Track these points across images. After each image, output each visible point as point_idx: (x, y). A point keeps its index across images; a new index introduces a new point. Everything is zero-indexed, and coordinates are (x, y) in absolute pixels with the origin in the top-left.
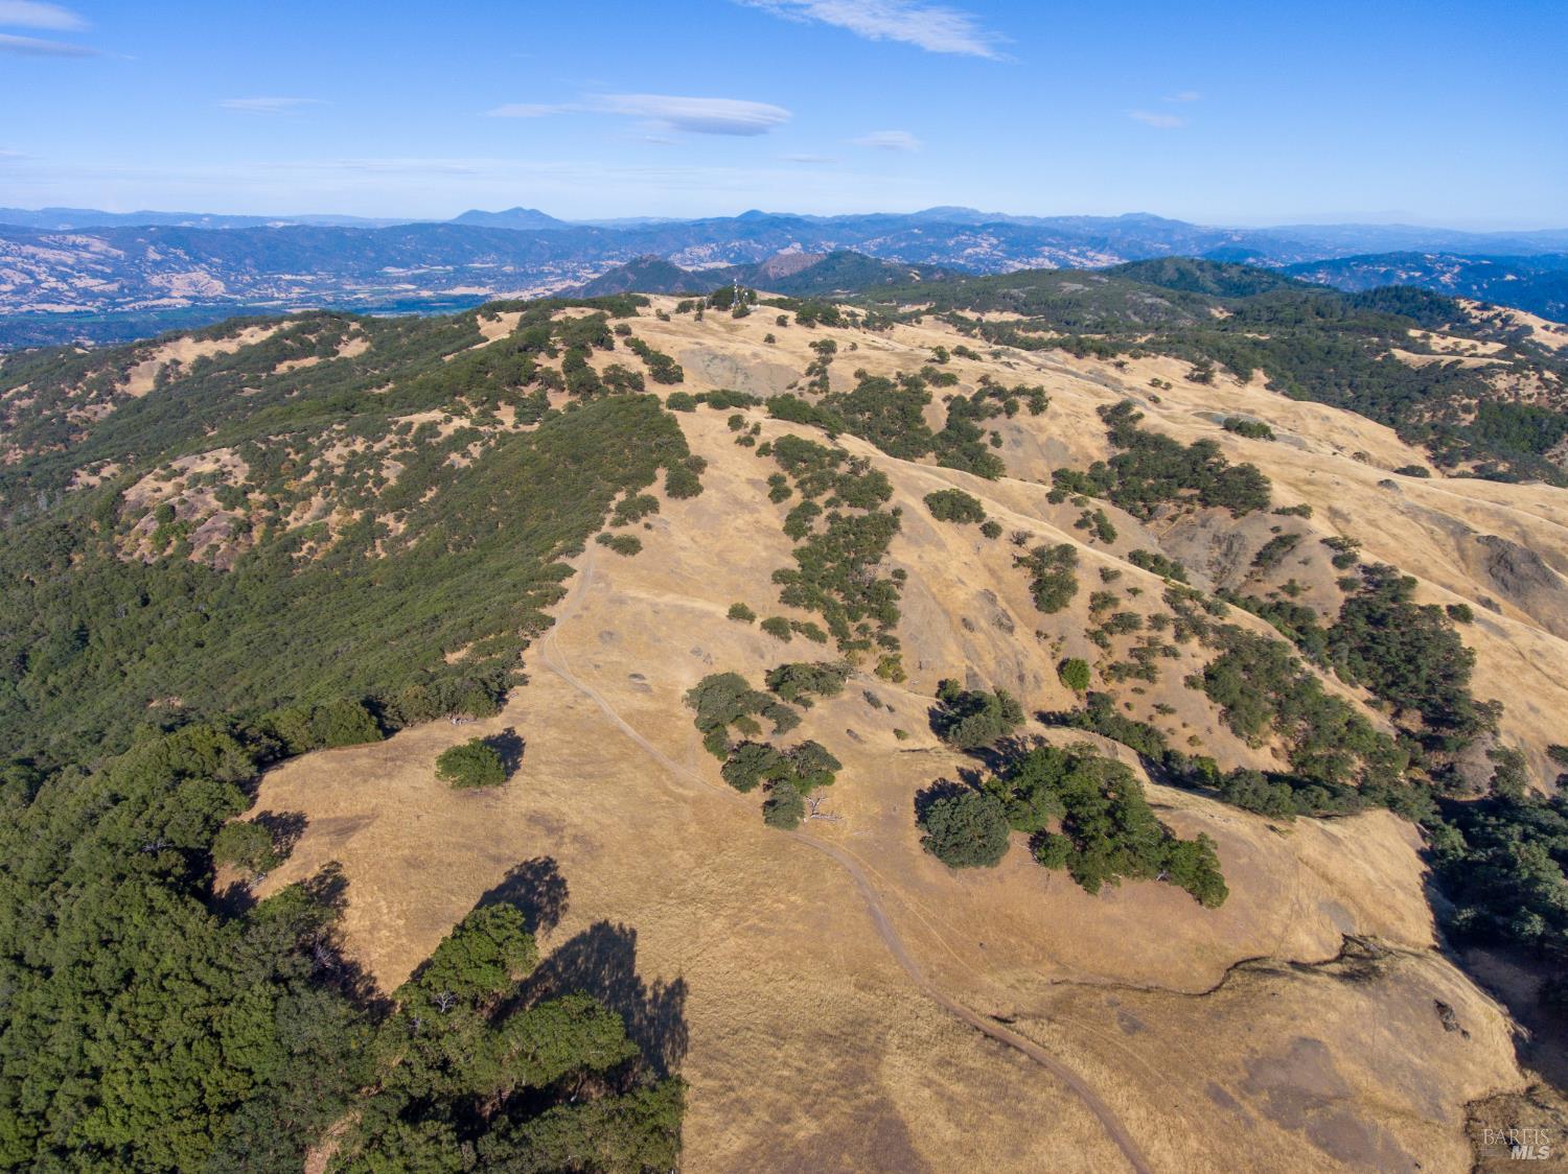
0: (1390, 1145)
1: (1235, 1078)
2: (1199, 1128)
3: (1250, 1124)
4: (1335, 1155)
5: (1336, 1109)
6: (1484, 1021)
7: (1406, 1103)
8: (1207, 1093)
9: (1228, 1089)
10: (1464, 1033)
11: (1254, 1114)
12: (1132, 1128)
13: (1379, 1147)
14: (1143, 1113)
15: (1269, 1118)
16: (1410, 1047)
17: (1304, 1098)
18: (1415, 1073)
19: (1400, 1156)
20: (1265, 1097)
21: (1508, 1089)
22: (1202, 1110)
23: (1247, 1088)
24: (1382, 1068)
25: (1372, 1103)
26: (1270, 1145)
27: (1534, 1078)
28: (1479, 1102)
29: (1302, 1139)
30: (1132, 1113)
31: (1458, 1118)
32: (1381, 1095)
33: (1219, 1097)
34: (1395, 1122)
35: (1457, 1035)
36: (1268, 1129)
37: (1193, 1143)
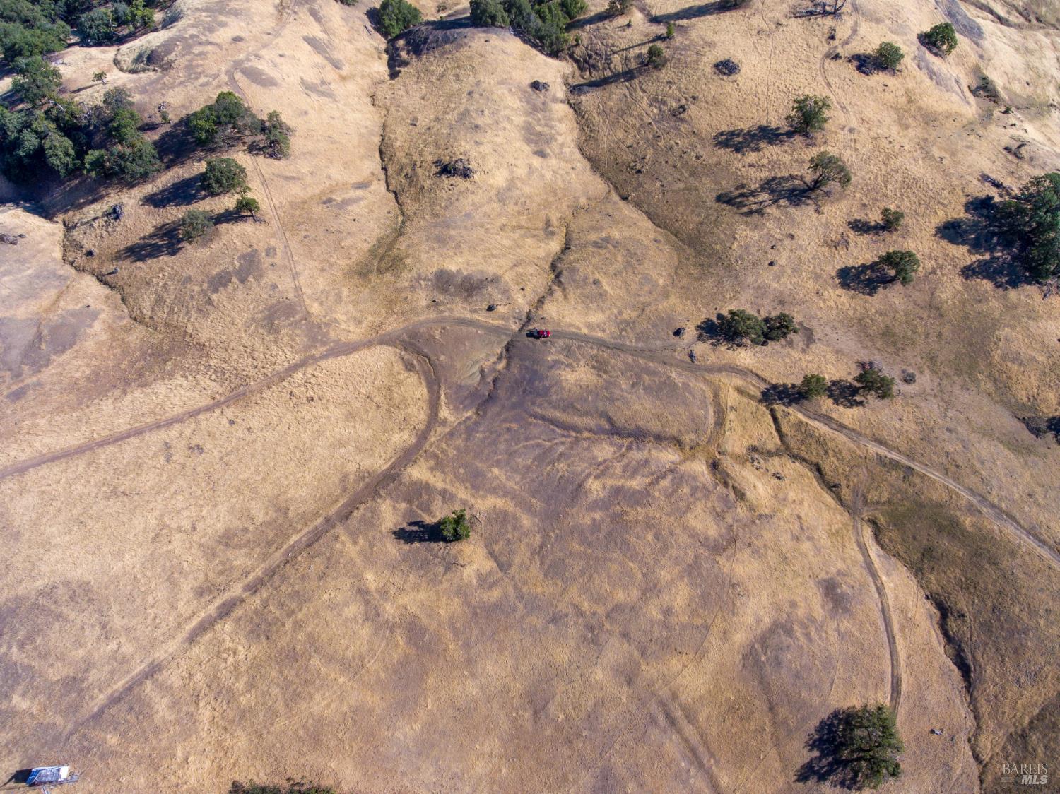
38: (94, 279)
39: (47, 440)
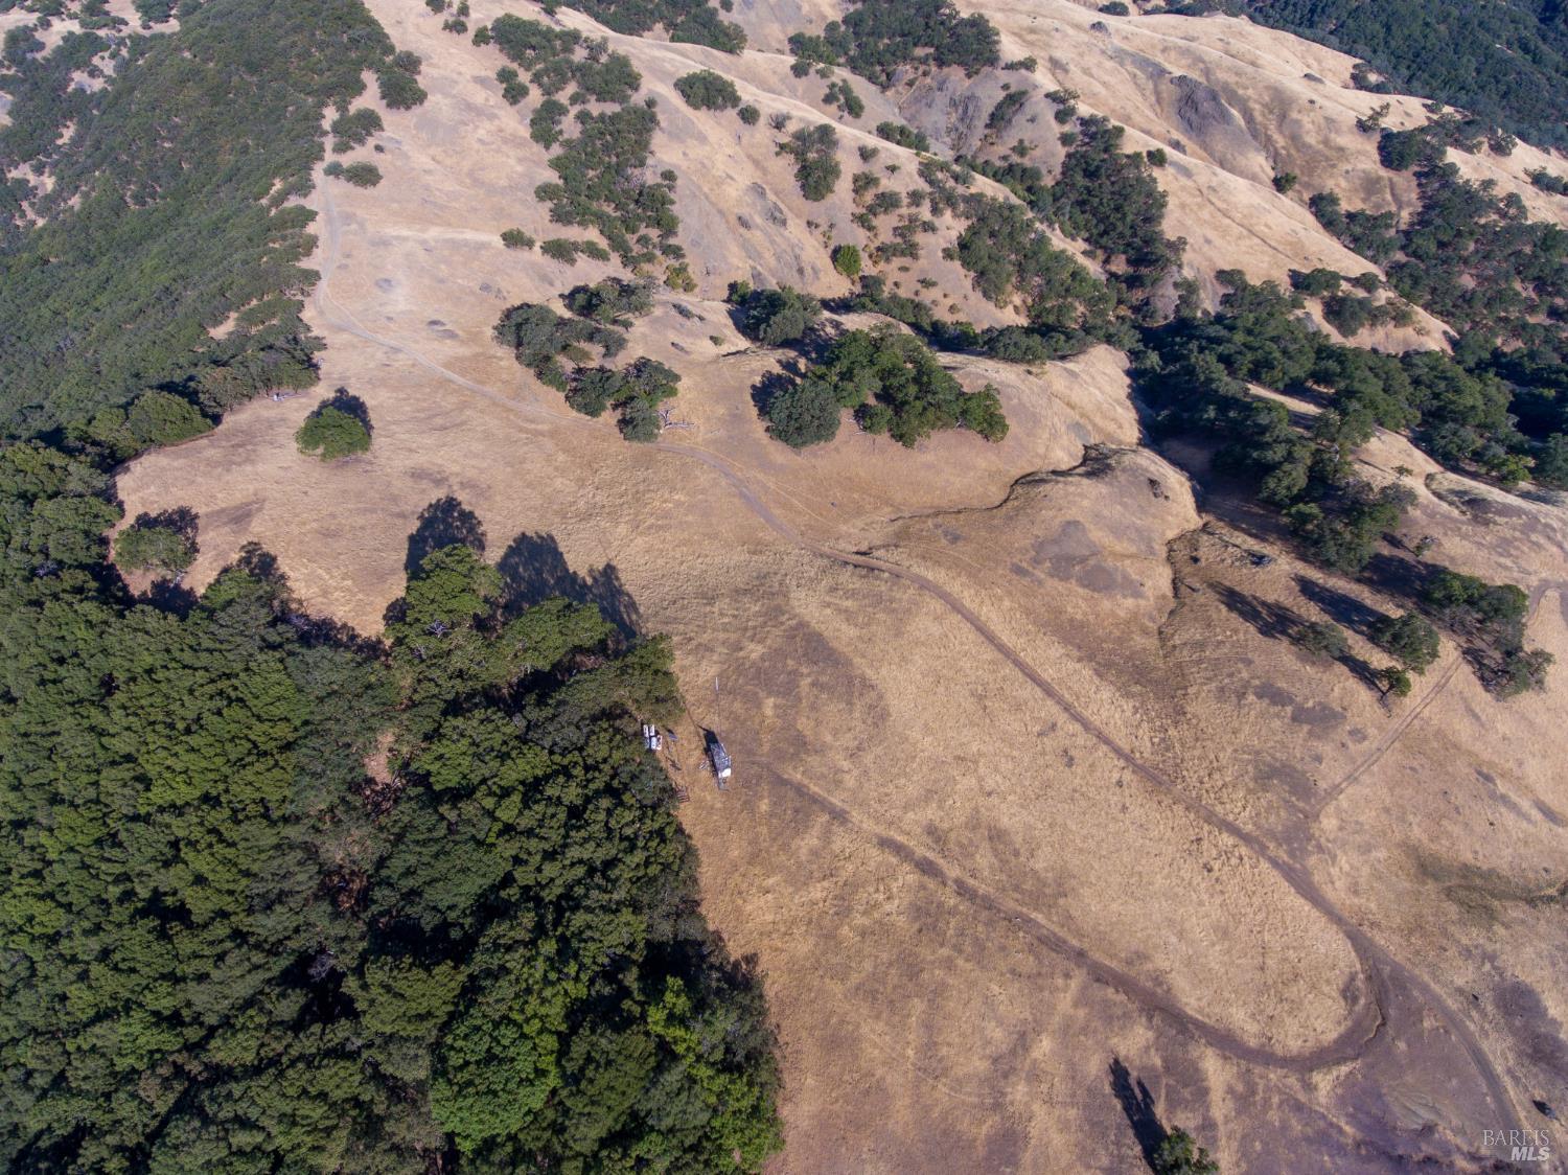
0: (1125, 577)
1: (1028, 557)
2: (1010, 593)
3: (1040, 583)
4: (1094, 590)
5: (1092, 562)
6: (1177, 486)
7: (1133, 549)
8: (1011, 571)
9: (1024, 565)
10: (1167, 497)
11: (1043, 576)
12: (967, 603)
13: (1119, 579)
14: (972, 592)
15: (1052, 576)
16: (1133, 514)
17: (1071, 560)
18: (1137, 530)
19: (1132, 582)
20: (1048, 564)
21: (1192, 527)
22: (1010, 581)
23: (1036, 561)
24: (1118, 531)
25: (1114, 554)
26: (1054, 593)
27: (1206, 518)
28: (1175, 540)
29: (1073, 584)
30: (966, 593)
31: (1163, 552)
32: (1119, 548)
33: (1019, 571)
34: (1128, 562)
35: (1162, 500)
36: (1054, 585)
37: (1007, 603)
38: (1171, 576)
39: (993, 616)
